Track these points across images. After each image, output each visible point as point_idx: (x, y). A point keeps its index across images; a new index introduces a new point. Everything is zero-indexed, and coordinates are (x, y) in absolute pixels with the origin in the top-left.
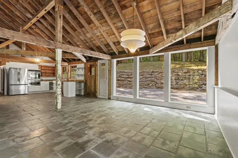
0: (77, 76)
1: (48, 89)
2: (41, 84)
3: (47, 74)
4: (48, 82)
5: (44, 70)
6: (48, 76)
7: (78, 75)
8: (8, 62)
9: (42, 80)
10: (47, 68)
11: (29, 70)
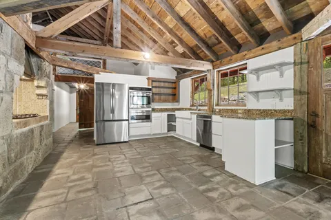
0: (251, 97)
1: (166, 131)
2: (153, 119)
3: (162, 97)
4: (165, 115)
5: (156, 87)
6: (165, 101)
7: (256, 93)
8: (98, 73)
9: (154, 110)
10: (162, 84)
11: (131, 88)
